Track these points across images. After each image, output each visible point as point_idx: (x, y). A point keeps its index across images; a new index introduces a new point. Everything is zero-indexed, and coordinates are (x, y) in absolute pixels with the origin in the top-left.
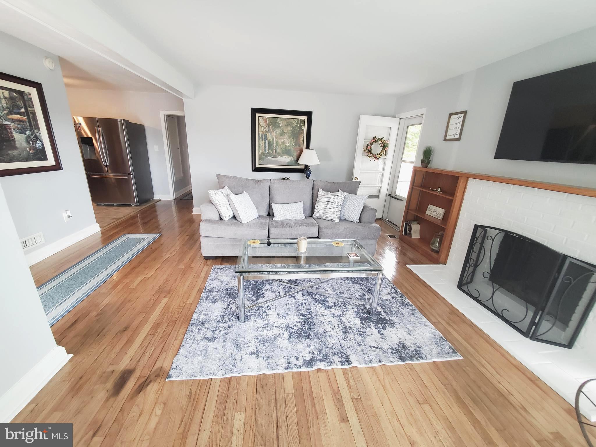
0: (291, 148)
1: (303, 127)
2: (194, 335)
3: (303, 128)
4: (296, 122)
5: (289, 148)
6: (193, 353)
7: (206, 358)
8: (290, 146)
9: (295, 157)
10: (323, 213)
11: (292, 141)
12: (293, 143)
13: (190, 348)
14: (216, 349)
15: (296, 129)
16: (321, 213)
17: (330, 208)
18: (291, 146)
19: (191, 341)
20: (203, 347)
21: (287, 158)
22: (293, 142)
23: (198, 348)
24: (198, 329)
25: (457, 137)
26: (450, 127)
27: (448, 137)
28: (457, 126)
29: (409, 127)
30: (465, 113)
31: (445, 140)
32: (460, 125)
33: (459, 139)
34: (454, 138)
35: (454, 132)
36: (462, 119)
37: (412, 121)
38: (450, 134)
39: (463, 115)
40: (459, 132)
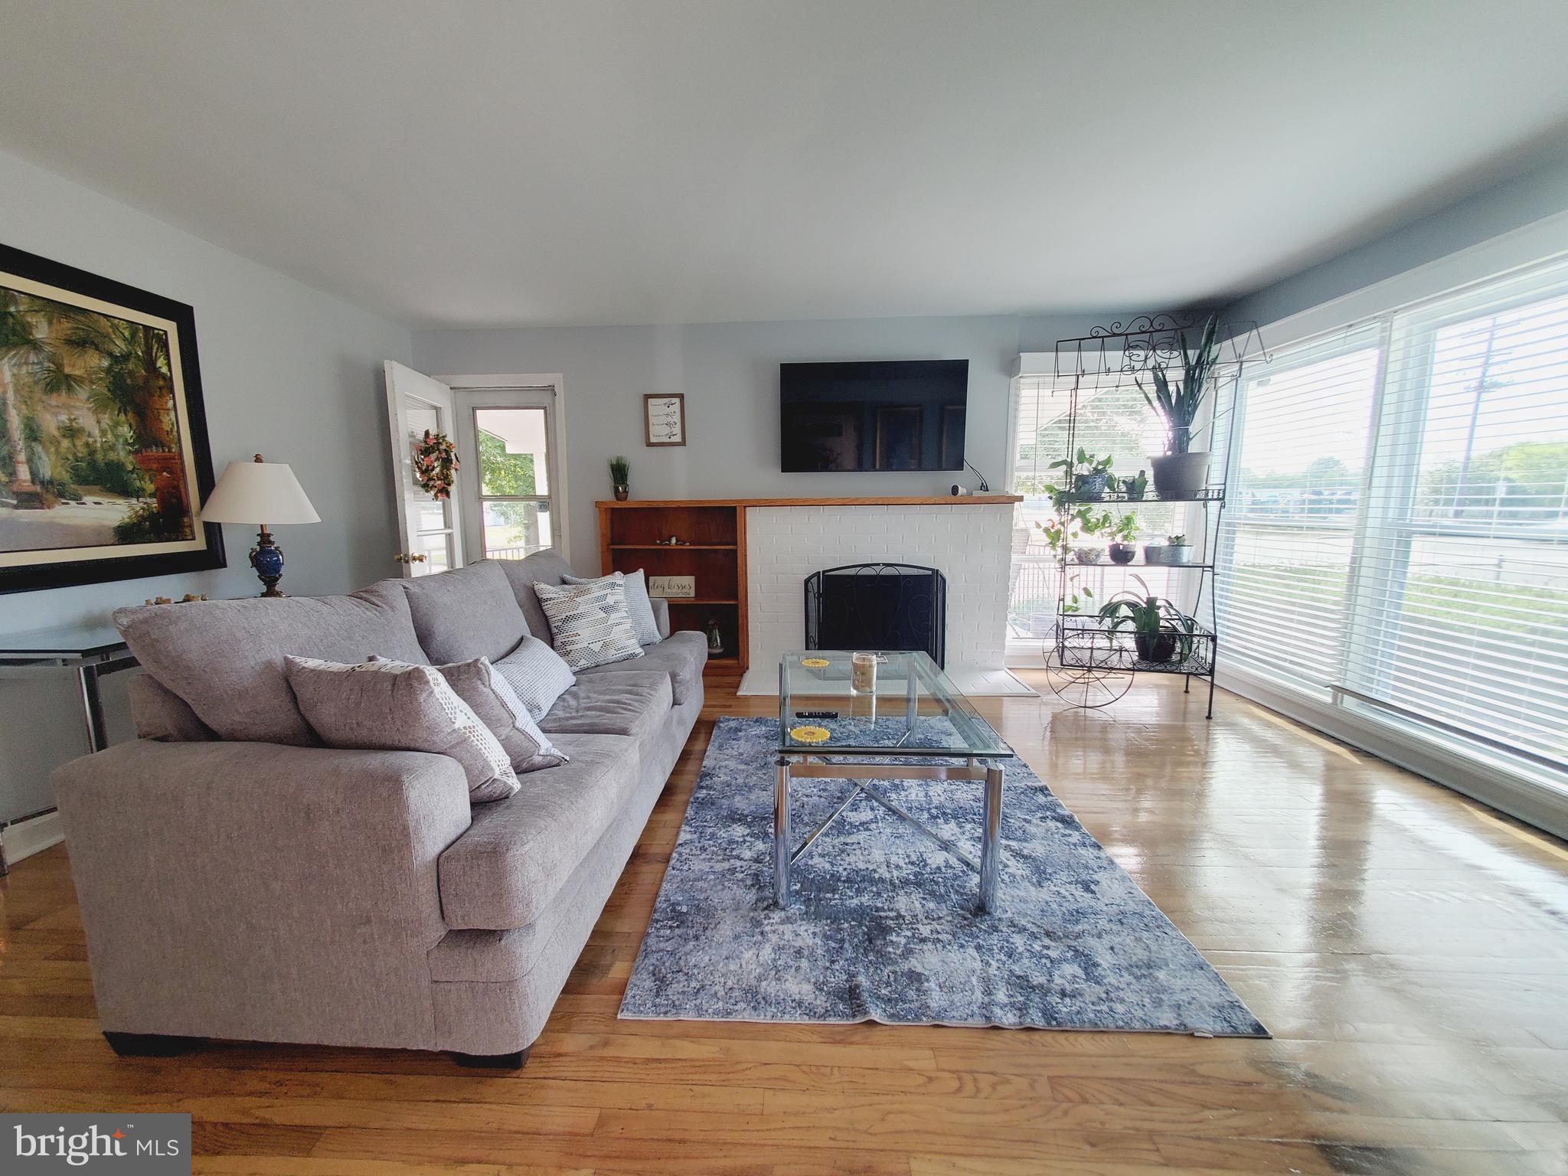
0: (123, 455)
1: (161, 363)
2: (1090, 1006)
3: (164, 370)
4: (127, 334)
5: (112, 456)
6: (1154, 995)
7: (1152, 964)
8: (112, 448)
9: (149, 500)
10: (605, 645)
11: (117, 424)
12: (126, 431)
13: (1144, 1006)
14: (1112, 948)
15: (131, 366)
16: (596, 647)
17: (617, 624)
18: (120, 447)
19: (1120, 1008)
20: (1122, 976)
21: (106, 506)
22: (126, 429)
23: (1132, 987)
24: (1062, 999)
25: (678, 439)
26: (652, 420)
27: (653, 440)
28: (669, 419)
29: (479, 412)
30: (681, 397)
31: (650, 444)
32: (677, 418)
33: (683, 443)
34: (669, 440)
35: (666, 430)
36: (677, 408)
37: (491, 399)
38: (658, 433)
39: (677, 400)
40: (677, 430)
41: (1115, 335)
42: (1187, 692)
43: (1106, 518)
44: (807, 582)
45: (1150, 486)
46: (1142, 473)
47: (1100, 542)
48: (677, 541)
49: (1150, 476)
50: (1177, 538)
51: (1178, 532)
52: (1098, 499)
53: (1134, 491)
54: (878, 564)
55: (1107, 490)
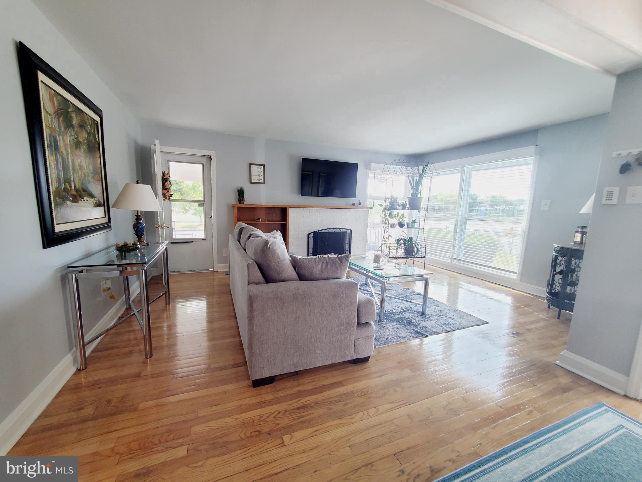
4: (90, 123)
9: (96, 199)
21: (89, 202)
25: (262, 181)
26: (252, 173)
27: (253, 181)
28: (259, 174)
29: (170, 163)
30: (264, 166)
31: (251, 183)
32: (262, 173)
33: (264, 183)
34: (258, 181)
35: (258, 178)
36: (262, 170)
37: (177, 158)
38: (255, 179)
39: (262, 167)
40: (262, 178)
41: (400, 162)
42: (414, 263)
43: (398, 214)
44: (308, 235)
45: (408, 206)
46: (406, 202)
47: (395, 221)
48: (262, 220)
49: (408, 202)
50: (414, 220)
51: (414, 219)
52: (395, 209)
53: (404, 207)
54: (335, 228)
55: (397, 206)
